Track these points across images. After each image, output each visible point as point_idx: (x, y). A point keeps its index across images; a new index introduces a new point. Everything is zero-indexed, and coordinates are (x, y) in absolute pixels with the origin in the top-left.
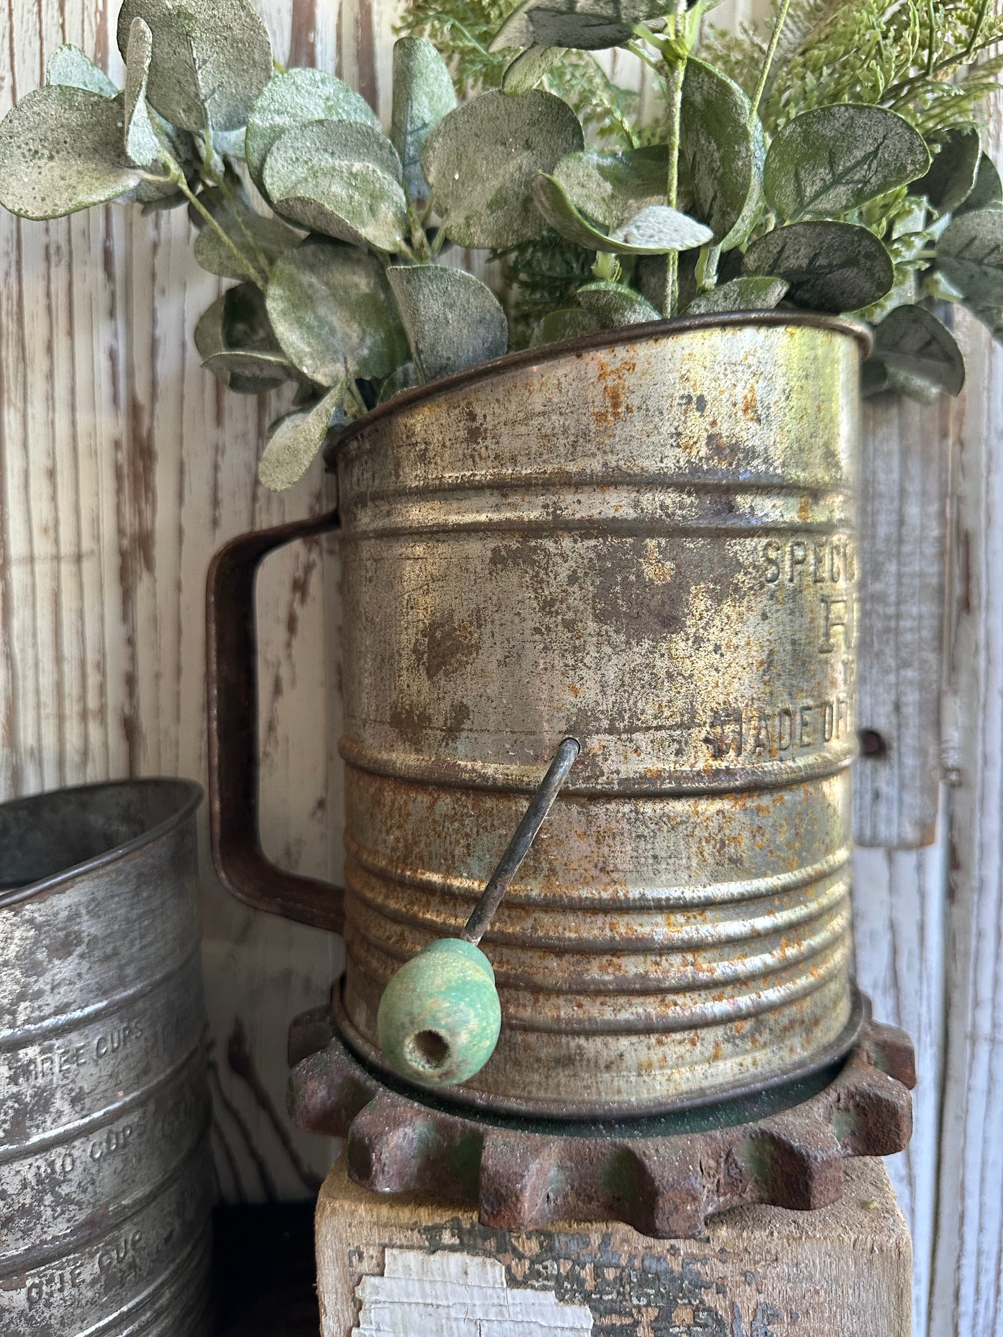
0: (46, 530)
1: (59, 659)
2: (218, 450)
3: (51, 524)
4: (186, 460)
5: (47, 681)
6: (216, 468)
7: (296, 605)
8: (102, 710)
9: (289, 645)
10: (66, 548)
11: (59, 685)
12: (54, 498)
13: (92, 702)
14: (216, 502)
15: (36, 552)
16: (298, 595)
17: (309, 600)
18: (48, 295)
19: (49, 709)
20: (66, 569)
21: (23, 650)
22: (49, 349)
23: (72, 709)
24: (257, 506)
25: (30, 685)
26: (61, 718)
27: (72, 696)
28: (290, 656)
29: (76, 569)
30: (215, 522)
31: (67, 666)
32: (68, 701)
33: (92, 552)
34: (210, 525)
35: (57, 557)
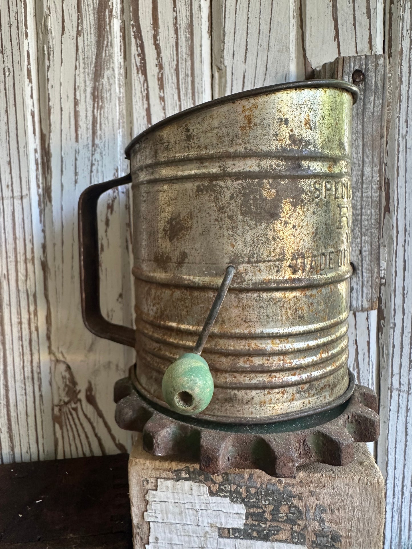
0: (8, 186)
1: (15, 239)
2: (77, 152)
3: (10, 183)
4: (63, 156)
5: (11, 247)
6: (76, 159)
7: (109, 214)
8: (33, 258)
9: (106, 231)
10: (17, 194)
11: (15, 249)
12: (11, 173)
13: (29, 256)
14: (76, 174)
15: (4, 196)
16: (109, 210)
17: (114, 212)
18: (5, 89)
19: (12, 258)
20: (17, 202)
22: (7, 111)
23: (21, 258)
24: (92, 174)
25: (4, 250)
26: (16, 262)
27: (20, 253)
28: (107, 236)
29: (20, 201)
30: (76, 182)
31: (18, 242)
32: (18, 255)
33: (27, 195)
34: (74, 183)
35: (13, 197)
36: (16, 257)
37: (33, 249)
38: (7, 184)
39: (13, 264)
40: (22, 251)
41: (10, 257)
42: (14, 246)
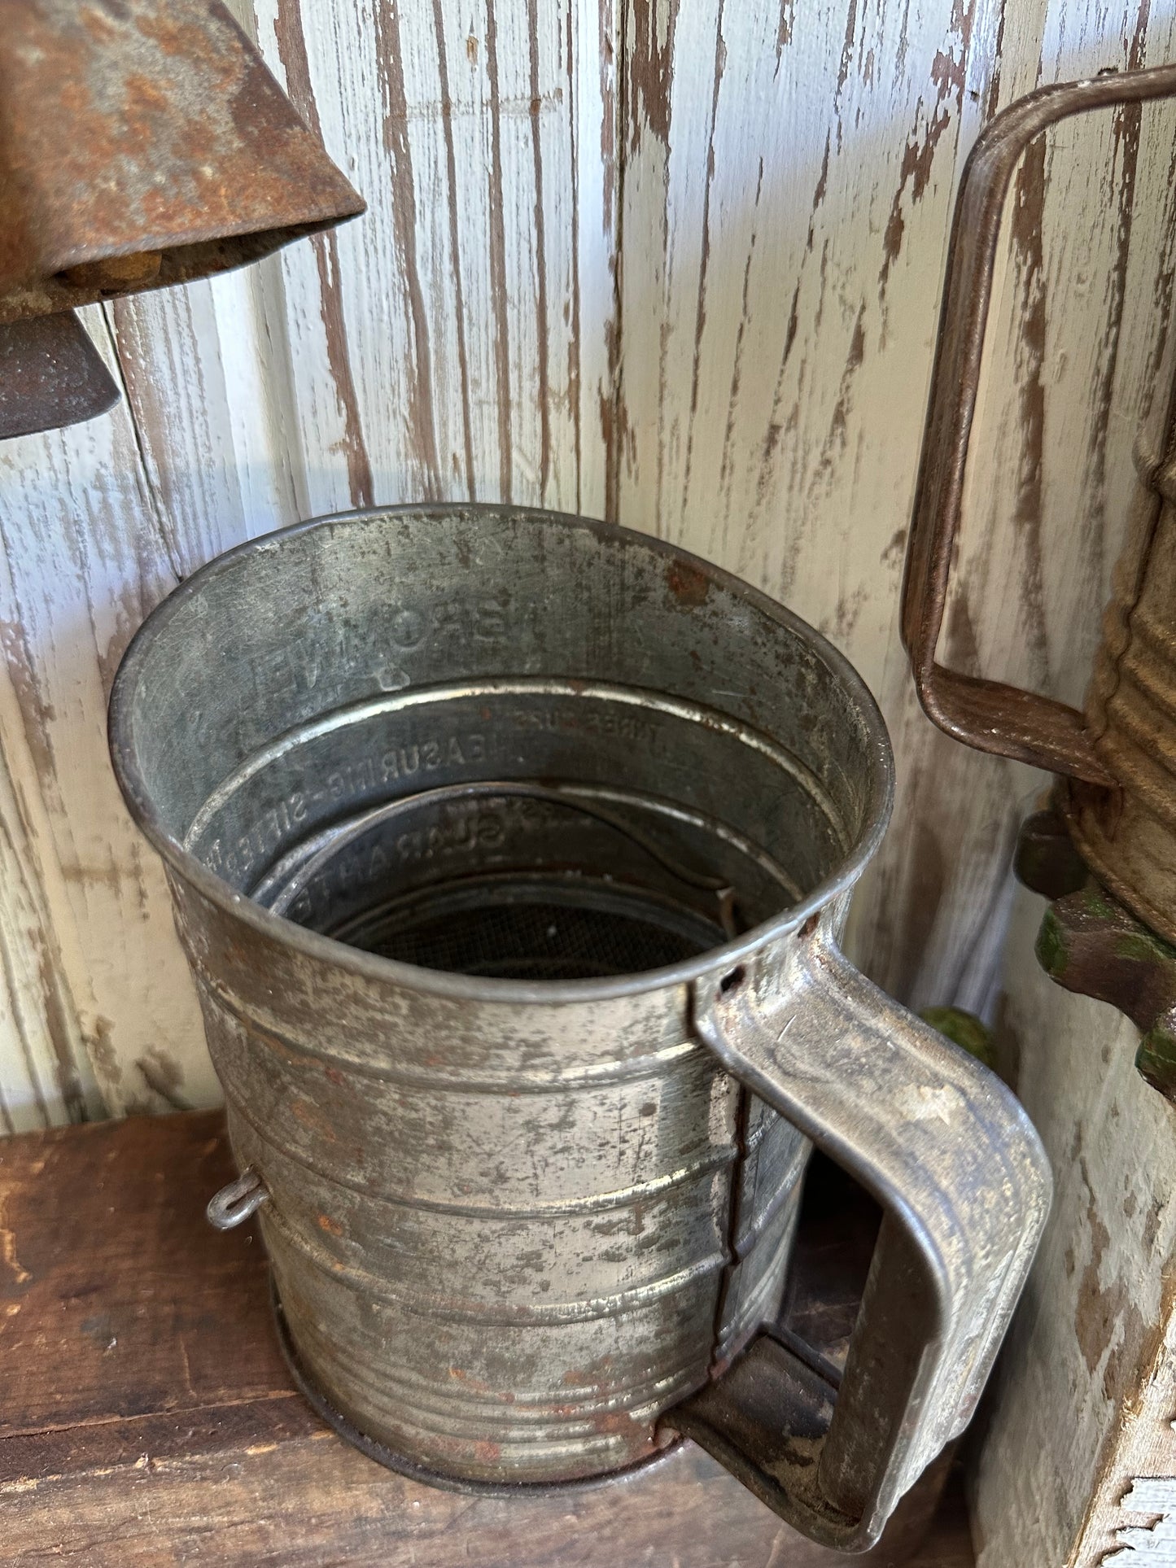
0: (471, 46)
1: (500, 302)
3: (482, 32)
5: (481, 341)
7: (906, 198)
8: (575, 385)
9: (884, 274)
10: (513, 87)
11: (502, 346)
13: (558, 378)
15: (453, 94)
16: (911, 179)
17: (928, 189)
19: (488, 388)
20: (514, 127)
21: (436, 286)
23: (524, 389)
25: (452, 351)
26: (505, 405)
27: (519, 367)
28: (883, 293)
29: (526, 127)
30: (784, 35)
31: (511, 314)
32: (513, 377)
33: (559, 92)
34: (773, 38)
35: (495, 105)
36: (503, 384)
37: (574, 348)
38: (466, 34)
39: (493, 411)
40: (531, 358)
41: (477, 383)
42: (493, 332)
